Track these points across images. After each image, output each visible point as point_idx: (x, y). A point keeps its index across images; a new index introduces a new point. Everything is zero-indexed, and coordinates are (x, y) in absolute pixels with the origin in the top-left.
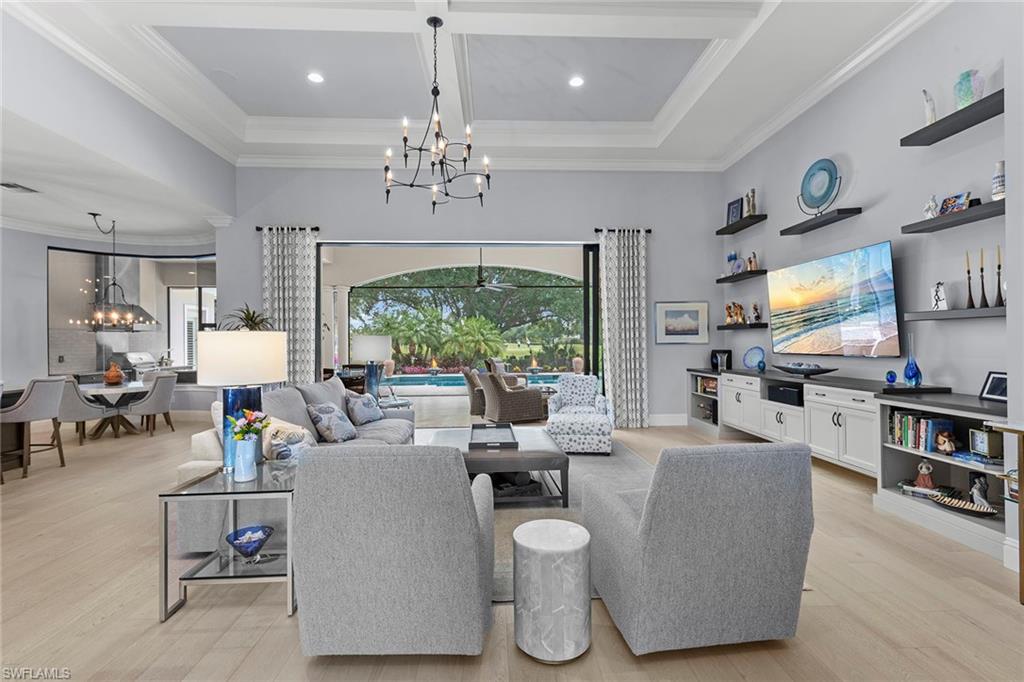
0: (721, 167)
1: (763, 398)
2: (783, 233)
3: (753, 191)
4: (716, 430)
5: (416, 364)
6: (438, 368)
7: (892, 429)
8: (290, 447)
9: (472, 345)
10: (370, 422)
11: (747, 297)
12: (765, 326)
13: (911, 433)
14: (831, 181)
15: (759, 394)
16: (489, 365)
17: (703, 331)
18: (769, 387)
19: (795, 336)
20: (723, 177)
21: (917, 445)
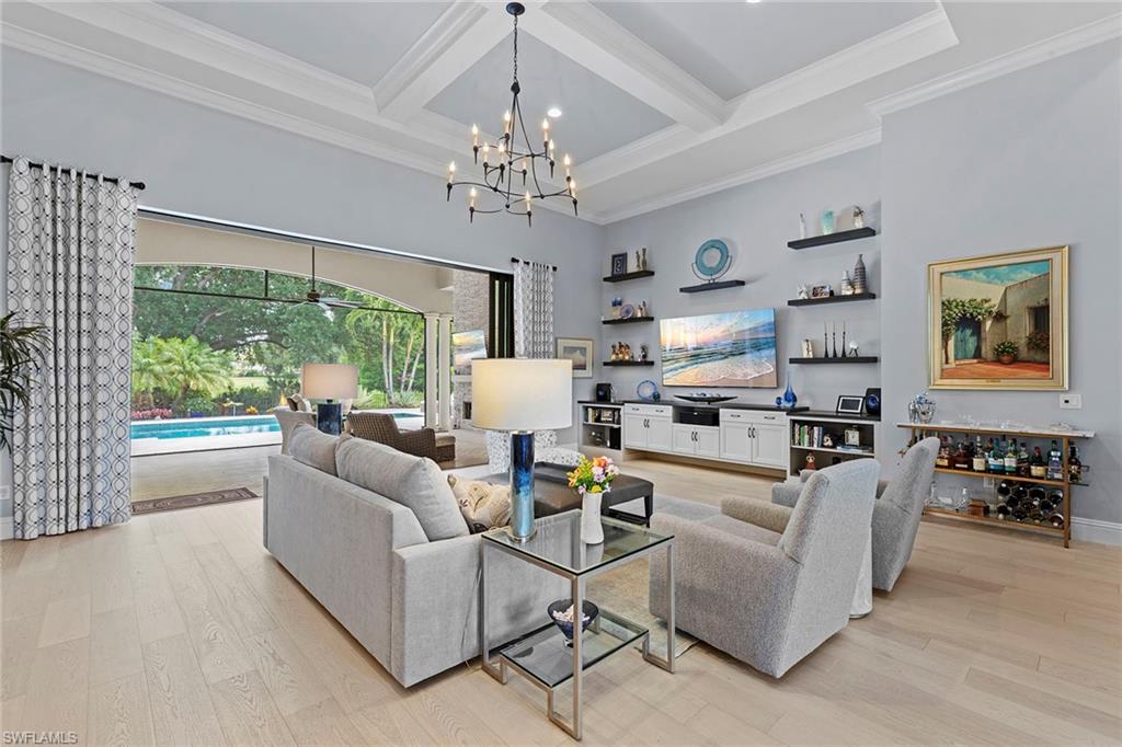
0: (603, 221)
1: (675, 422)
2: (682, 290)
3: (644, 250)
4: (619, 454)
7: (793, 435)
11: (635, 339)
12: (652, 363)
13: (806, 437)
14: (722, 258)
15: (671, 419)
17: (589, 367)
18: (681, 414)
19: (682, 367)
20: (605, 231)
21: (811, 443)
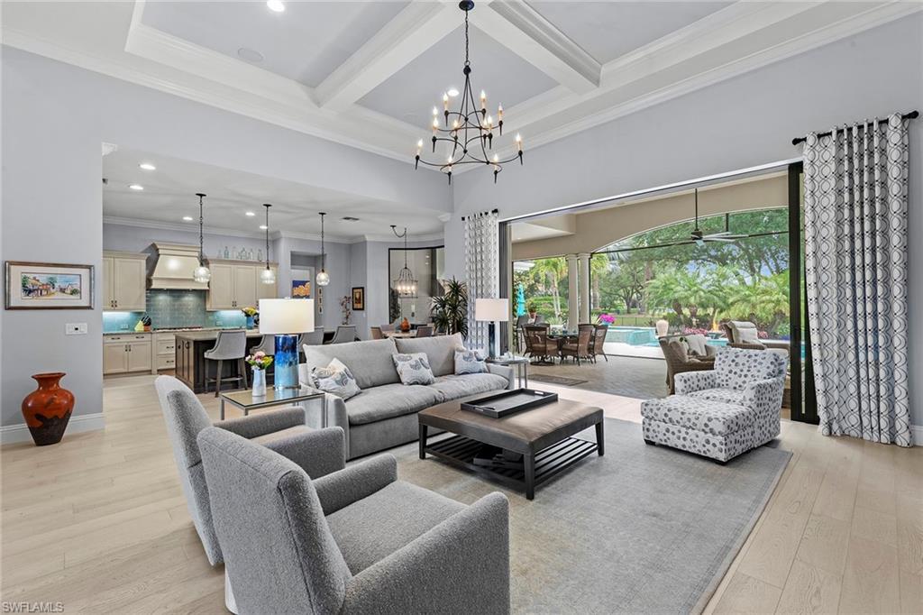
5: (698, 326)
6: (720, 332)
8: (320, 380)
9: (772, 305)
10: (467, 373)
16: (731, 330)
